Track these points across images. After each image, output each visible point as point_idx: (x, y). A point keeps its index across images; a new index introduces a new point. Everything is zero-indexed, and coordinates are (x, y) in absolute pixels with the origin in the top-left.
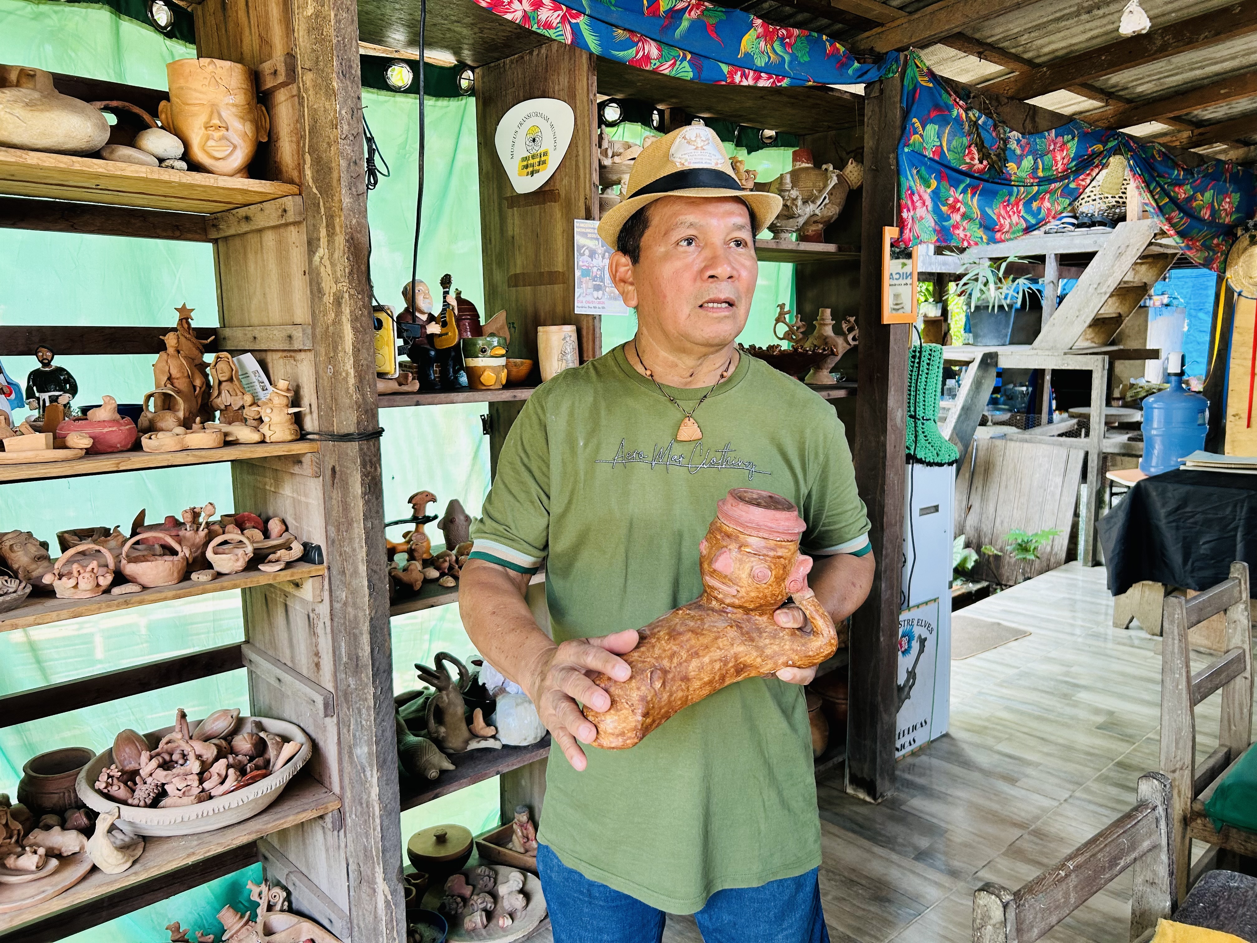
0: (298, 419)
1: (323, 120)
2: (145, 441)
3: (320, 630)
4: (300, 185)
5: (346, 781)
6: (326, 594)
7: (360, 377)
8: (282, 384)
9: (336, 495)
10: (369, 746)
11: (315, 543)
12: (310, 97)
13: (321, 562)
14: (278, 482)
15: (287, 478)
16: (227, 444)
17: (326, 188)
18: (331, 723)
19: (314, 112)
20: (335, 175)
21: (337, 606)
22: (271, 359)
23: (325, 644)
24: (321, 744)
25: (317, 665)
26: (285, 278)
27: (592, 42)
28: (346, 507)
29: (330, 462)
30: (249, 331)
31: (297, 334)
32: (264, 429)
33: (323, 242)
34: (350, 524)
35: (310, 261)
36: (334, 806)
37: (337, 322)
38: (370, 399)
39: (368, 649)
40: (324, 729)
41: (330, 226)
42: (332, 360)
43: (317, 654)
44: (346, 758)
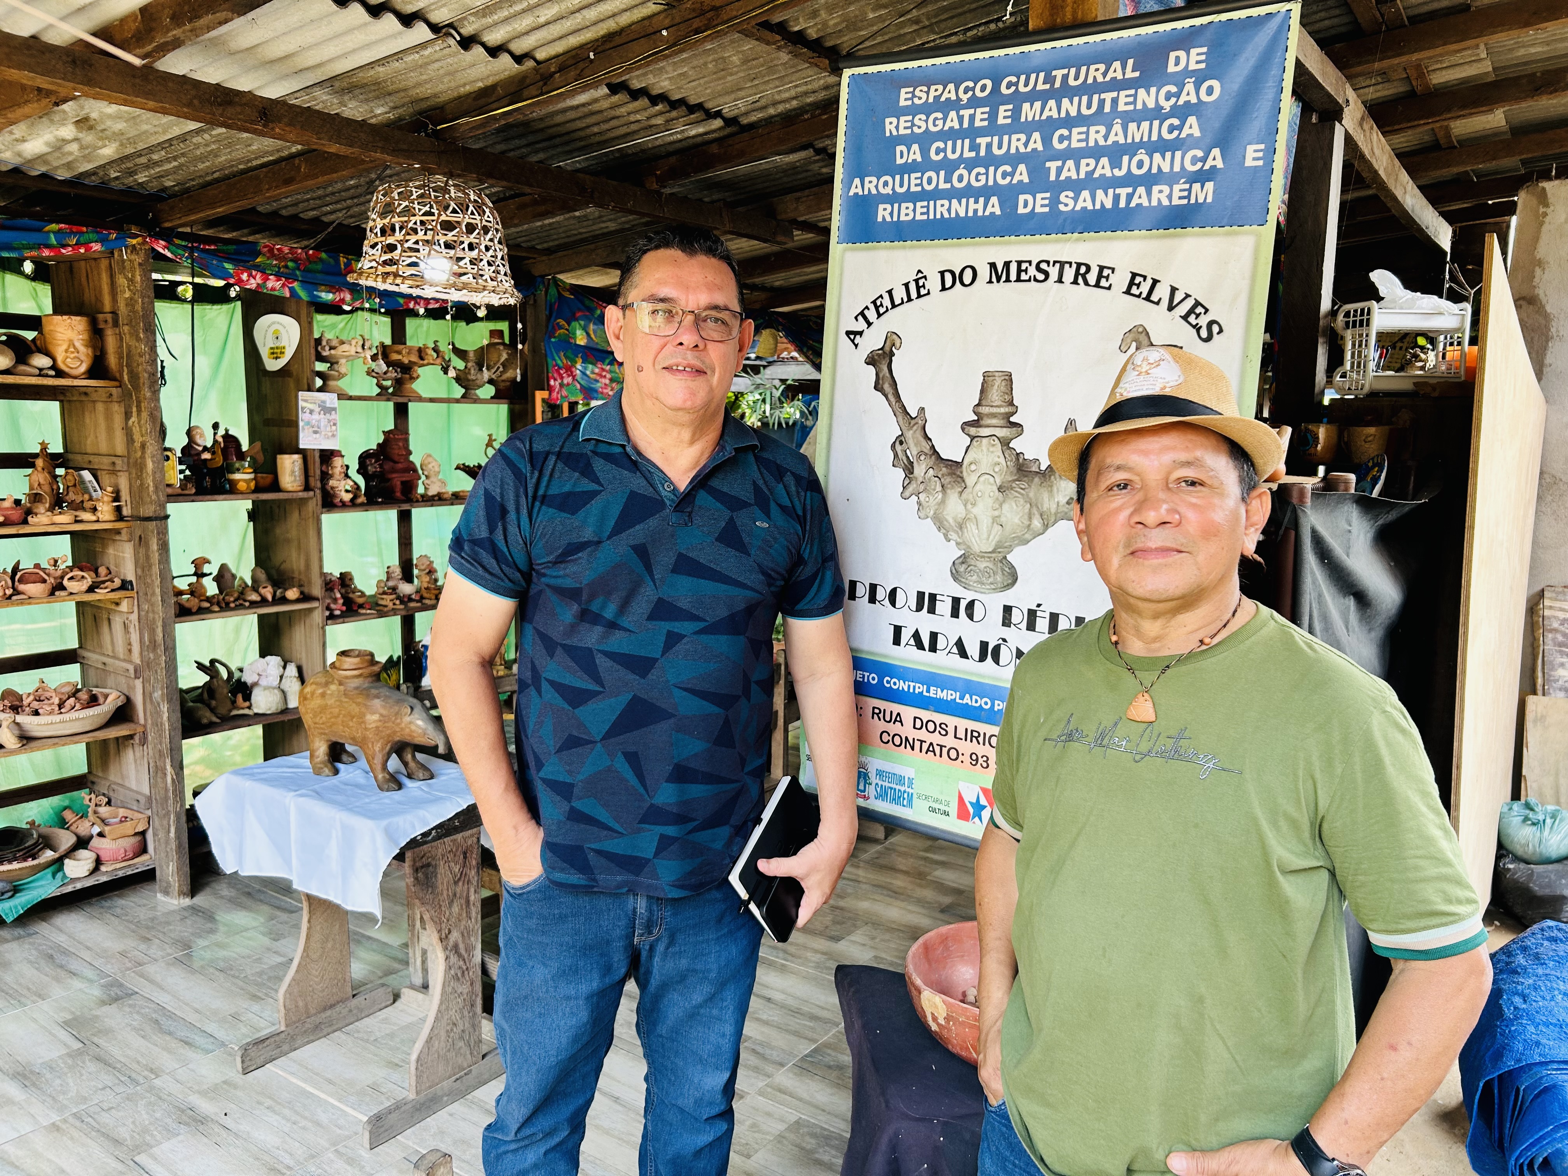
0: (118, 509)
1: (134, 351)
2: (30, 519)
3: (132, 630)
4: (120, 381)
5: (148, 714)
6: (136, 609)
7: (156, 488)
8: (110, 489)
9: (142, 551)
10: (162, 689)
11: (128, 579)
12: (127, 338)
13: (132, 589)
14: (104, 546)
15: (110, 542)
16: (77, 521)
17: (137, 387)
18: (138, 683)
19: (129, 347)
20: (141, 381)
21: (143, 613)
22: (99, 473)
23: (135, 637)
24: (132, 697)
25: (130, 651)
26: (110, 430)
27: (303, 294)
28: (148, 557)
29: (138, 533)
30: (87, 458)
31: (119, 461)
32: (99, 514)
33: (135, 414)
34: (150, 566)
35: (127, 424)
36: (140, 729)
37: (143, 457)
38: (163, 498)
39: (161, 635)
40: (133, 688)
41: (139, 407)
42: (140, 477)
43: (130, 644)
44: (148, 701)
